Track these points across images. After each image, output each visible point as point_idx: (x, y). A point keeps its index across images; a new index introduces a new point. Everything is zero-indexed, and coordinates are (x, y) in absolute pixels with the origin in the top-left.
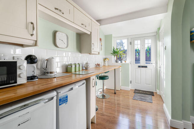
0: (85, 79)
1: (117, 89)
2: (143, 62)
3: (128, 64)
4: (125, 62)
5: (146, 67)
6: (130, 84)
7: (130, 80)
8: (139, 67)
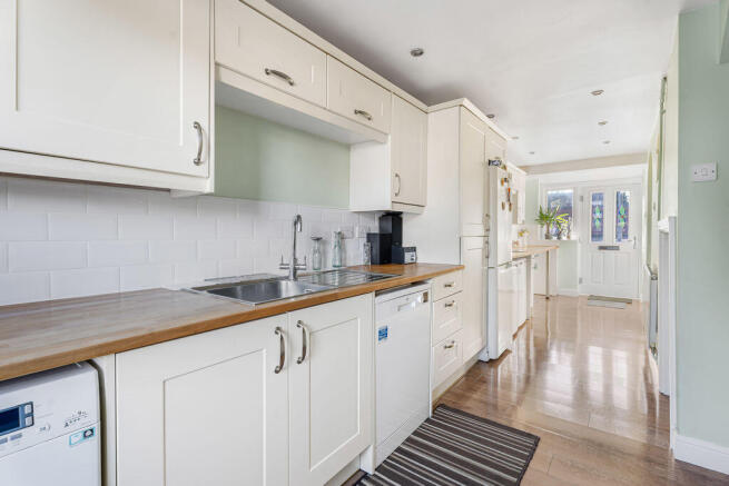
0: (525, 257)
1: (551, 293)
2: (609, 237)
3: (575, 242)
4: (568, 237)
5: (617, 248)
6: (579, 286)
7: (579, 276)
8: (602, 248)
